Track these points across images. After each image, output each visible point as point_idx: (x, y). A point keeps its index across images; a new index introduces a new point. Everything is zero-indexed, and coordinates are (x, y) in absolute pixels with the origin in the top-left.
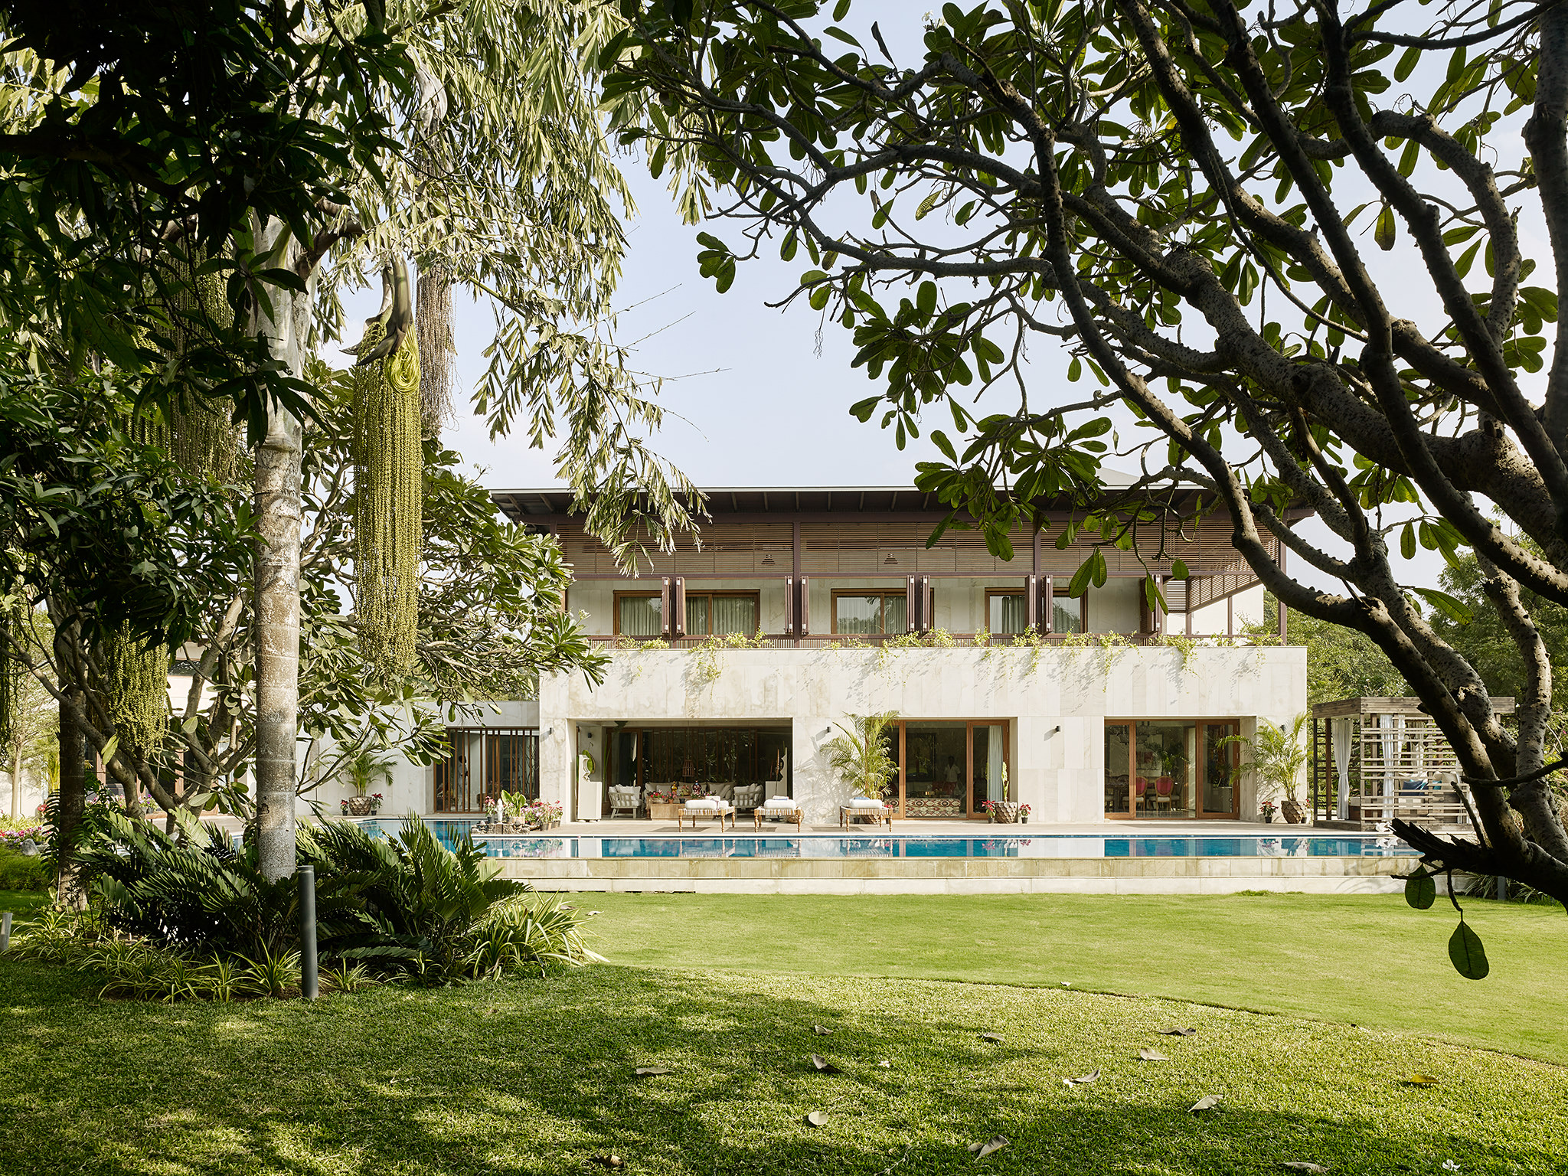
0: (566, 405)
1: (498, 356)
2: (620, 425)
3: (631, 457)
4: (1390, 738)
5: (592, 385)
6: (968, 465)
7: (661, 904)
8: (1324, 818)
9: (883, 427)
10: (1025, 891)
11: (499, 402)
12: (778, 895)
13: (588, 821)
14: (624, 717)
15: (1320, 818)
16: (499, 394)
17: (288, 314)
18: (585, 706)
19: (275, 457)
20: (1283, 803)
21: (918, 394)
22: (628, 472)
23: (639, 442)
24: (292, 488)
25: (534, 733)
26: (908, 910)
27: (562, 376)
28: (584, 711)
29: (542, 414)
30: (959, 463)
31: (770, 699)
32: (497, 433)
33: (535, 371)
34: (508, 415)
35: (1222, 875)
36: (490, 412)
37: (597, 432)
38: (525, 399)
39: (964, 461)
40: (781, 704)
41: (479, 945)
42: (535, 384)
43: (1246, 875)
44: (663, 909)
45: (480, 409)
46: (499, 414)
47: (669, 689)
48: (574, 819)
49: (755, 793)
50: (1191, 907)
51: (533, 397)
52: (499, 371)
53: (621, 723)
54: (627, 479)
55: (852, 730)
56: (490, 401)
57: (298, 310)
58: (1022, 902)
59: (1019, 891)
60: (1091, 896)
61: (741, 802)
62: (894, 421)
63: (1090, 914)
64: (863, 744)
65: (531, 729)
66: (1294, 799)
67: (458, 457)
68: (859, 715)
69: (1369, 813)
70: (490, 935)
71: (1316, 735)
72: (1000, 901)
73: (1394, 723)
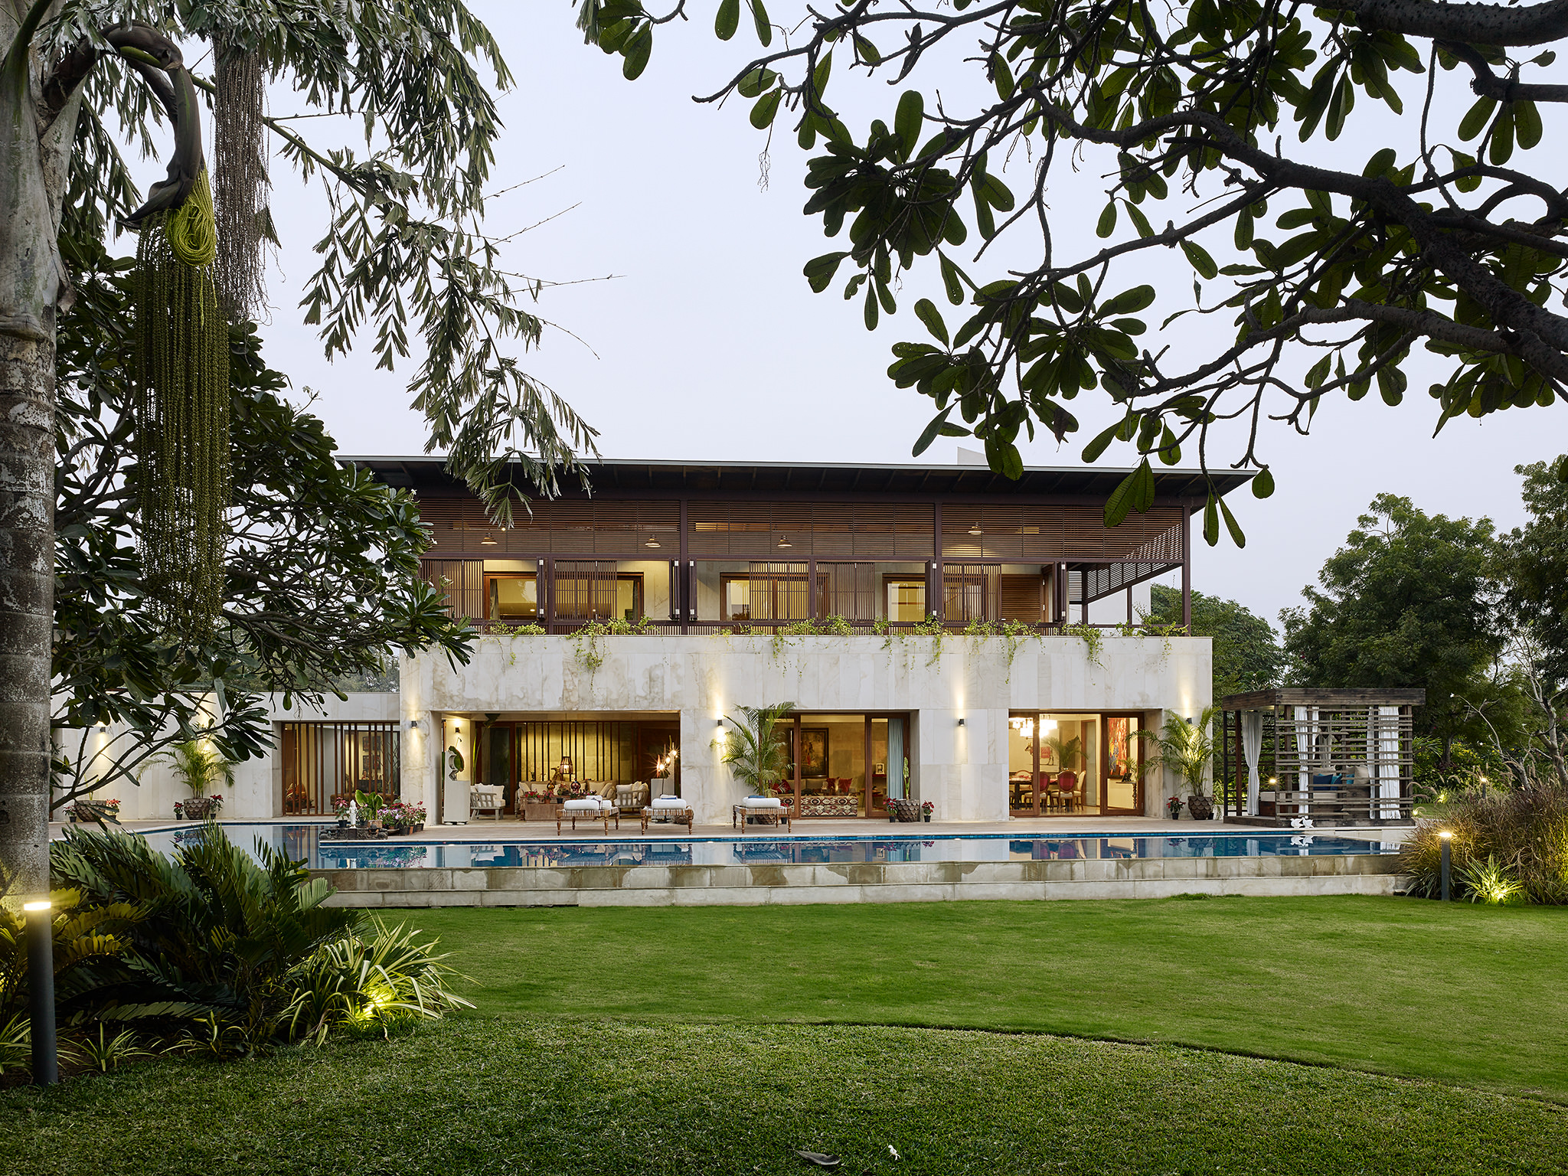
0: (421, 318)
1: (334, 254)
2: (488, 342)
3: (503, 382)
4: (1304, 730)
5: (454, 289)
6: (964, 349)
7: (538, 922)
8: (1234, 814)
9: (847, 297)
10: (948, 898)
11: (336, 311)
12: (673, 906)
13: (455, 823)
14: (496, 708)
15: (1230, 814)
16: (336, 299)
17: (34, 154)
18: (451, 697)
19: (16, 346)
20: (1190, 799)
21: (894, 257)
22: (499, 400)
23: (511, 363)
24: (41, 389)
25: (395, 728)
26: (824, 924)
27: (416, 279)
28: (449, 703)
29: (391, 327)
30: (951, 346)
31: (656, 690)
32: (335, 350)
33: (382, 269)
34: (348, 327)
35: (1156, 877)
36: (325, 323)
37: (460, 350)
38: (370, 306)
39: (958, 343)
40: (668, 695)
41: (299, 995)
42: (382, 287)
43: (1180, 876)
44: (541, 927)
45: (313, 317)
46: (337, 325)
47: (545, 679)
48: (439, 822)
49: (638, 792)
50: (1135, 915)
51: (380, 305)
52: (336, 273)
53: (492, 716)
54: (497, 409)
55: (745, 723)
56: (325, 309)
57: (48, 152)
58: (948, 912)
59: (941, 898)
60: (1019, 903)
61: (624, 802)
62: (863, 290)
63: (1028, 926)
64: (756, 736)
65: (392, 723)
66: (1201, 795)
67: (285, 380)
68: (752, 707)
69: (1284, 808)
70: (313, 982)
71: (1225, 727)
72: (923, 911)
73: (1309, 714)
